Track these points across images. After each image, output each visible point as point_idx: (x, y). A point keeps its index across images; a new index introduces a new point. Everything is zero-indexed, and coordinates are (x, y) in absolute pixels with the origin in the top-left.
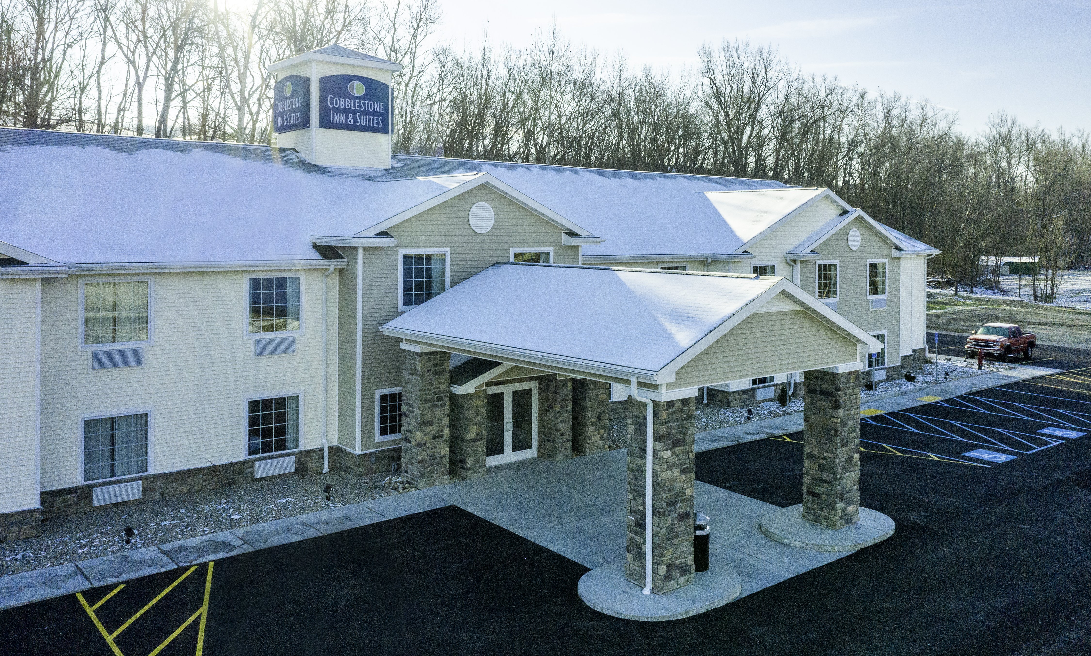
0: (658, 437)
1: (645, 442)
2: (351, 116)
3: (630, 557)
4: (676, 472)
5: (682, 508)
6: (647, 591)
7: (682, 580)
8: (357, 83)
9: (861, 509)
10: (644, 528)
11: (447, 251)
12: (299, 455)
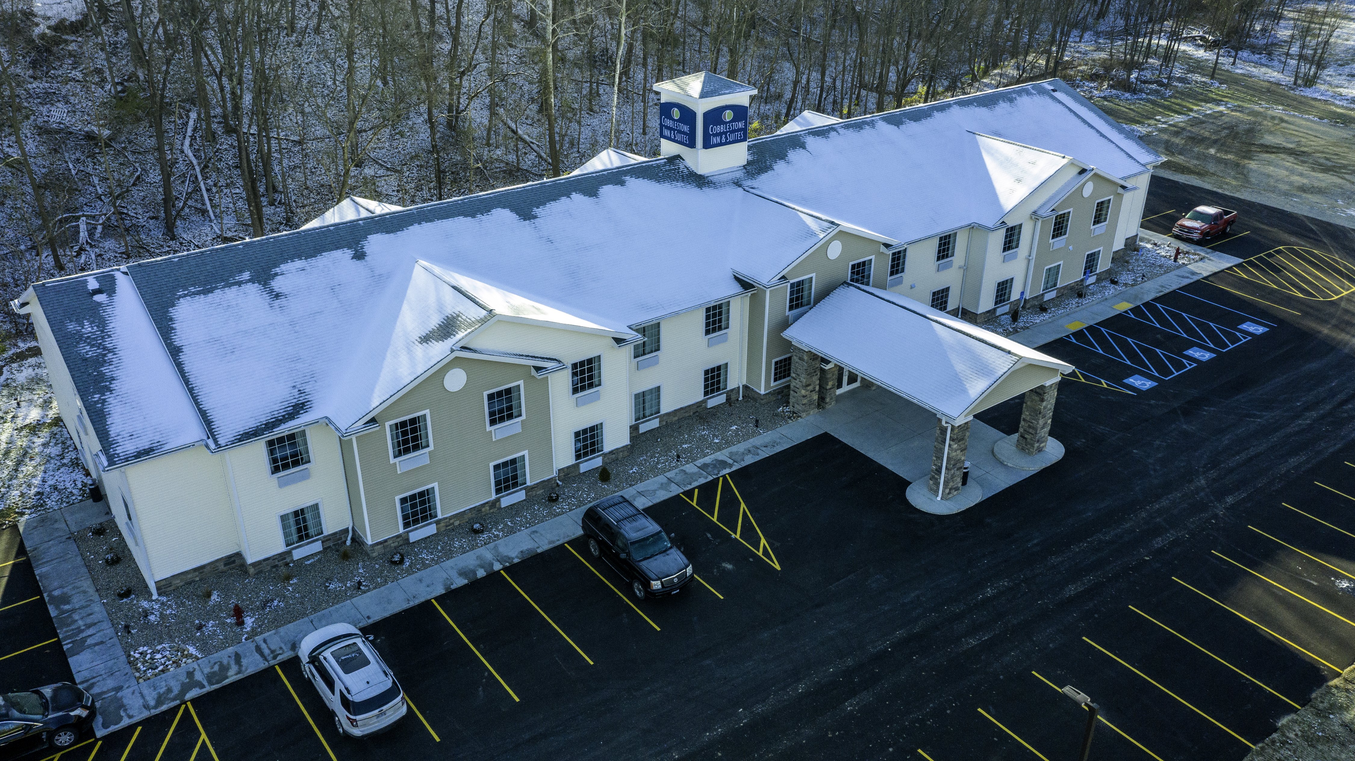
0: (952, 439)
1: (945, 439)
2: (724, 136)
3: (931, 482)
4: (958, 452)
5: (958, 465)
6: (939, 499)
7: (955, 493)
8: (725, 111)
9: (1049, 438)
10: (941, 473)
11: (814, 276)
12: (727, 393)
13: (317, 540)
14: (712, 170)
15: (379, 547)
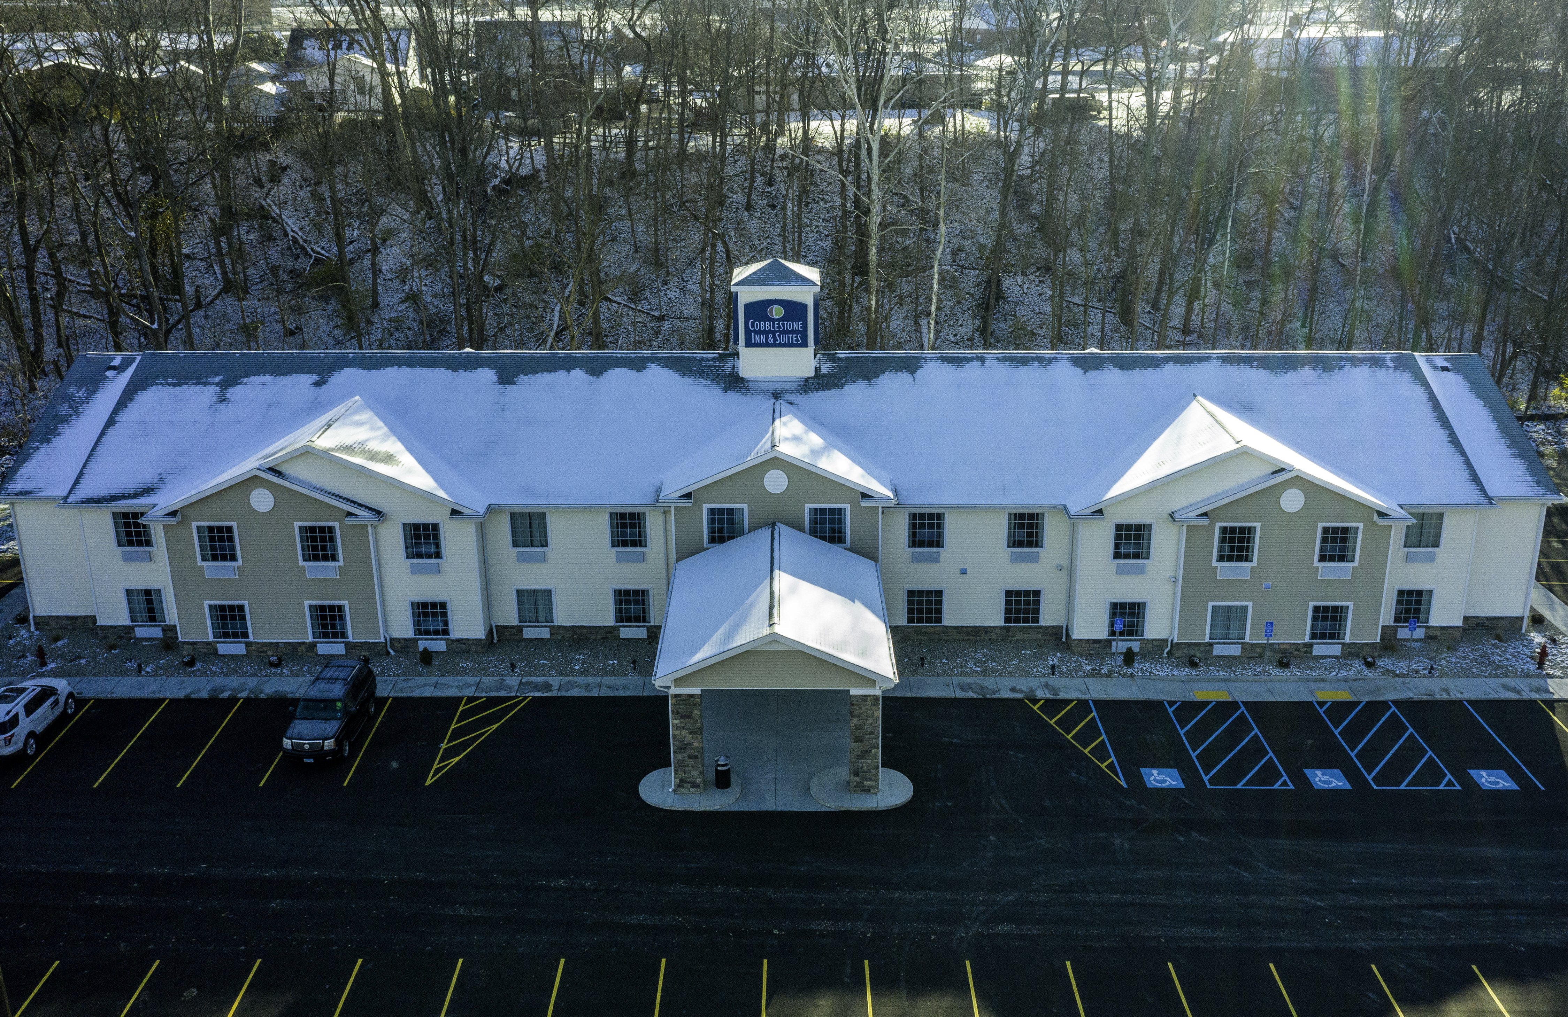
0: (673, 712)
2: (770, 336)
5: (689, 752)
6: (671, 789)
7: (693, 790)
8: (776, 307)
11: (745, 506)
12: (650, 628)
13: (158, 626)
14: (757, 375)
15: (188, 646)
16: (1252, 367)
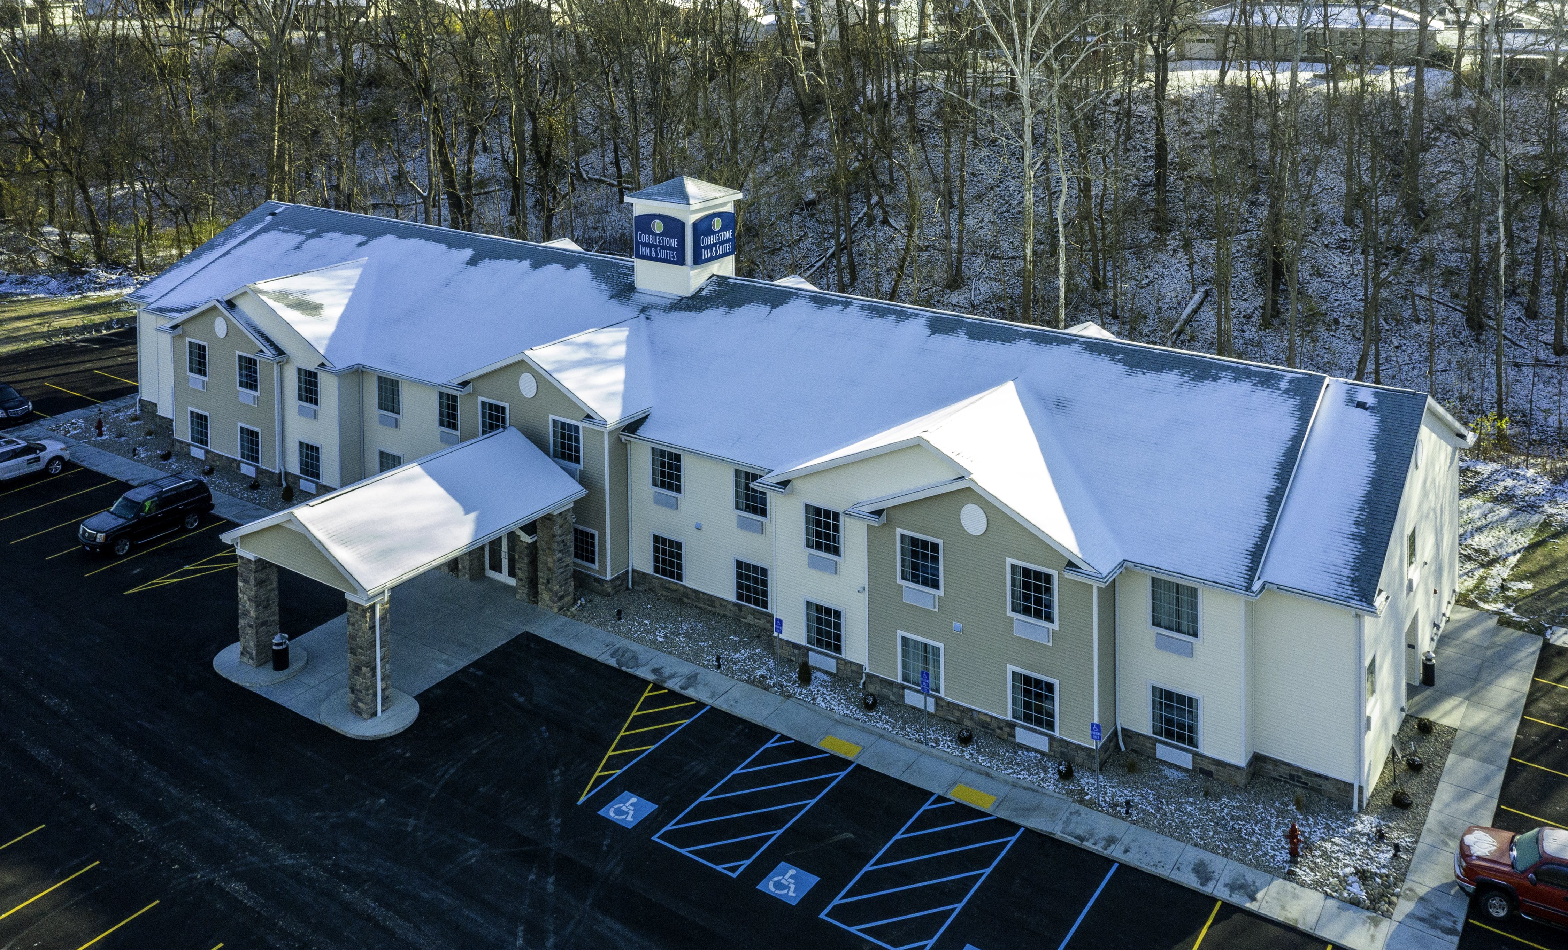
2: (653, 249)
15: (178, 444)
16: (1113, 359)
